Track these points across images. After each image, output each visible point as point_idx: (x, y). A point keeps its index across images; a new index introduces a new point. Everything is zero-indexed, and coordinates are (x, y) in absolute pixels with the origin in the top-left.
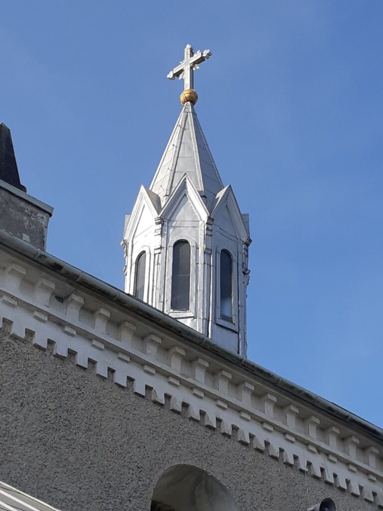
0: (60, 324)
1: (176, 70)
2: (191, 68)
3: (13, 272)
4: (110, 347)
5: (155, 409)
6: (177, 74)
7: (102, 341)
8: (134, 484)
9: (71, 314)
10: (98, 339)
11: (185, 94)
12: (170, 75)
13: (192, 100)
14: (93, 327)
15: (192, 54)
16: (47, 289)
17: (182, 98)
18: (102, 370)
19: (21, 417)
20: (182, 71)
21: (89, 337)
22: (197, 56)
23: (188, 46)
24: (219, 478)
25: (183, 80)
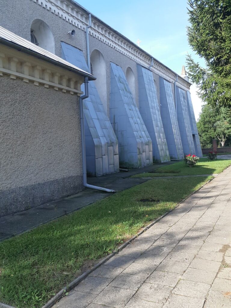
8: (26, 24)
24: (47, 23)
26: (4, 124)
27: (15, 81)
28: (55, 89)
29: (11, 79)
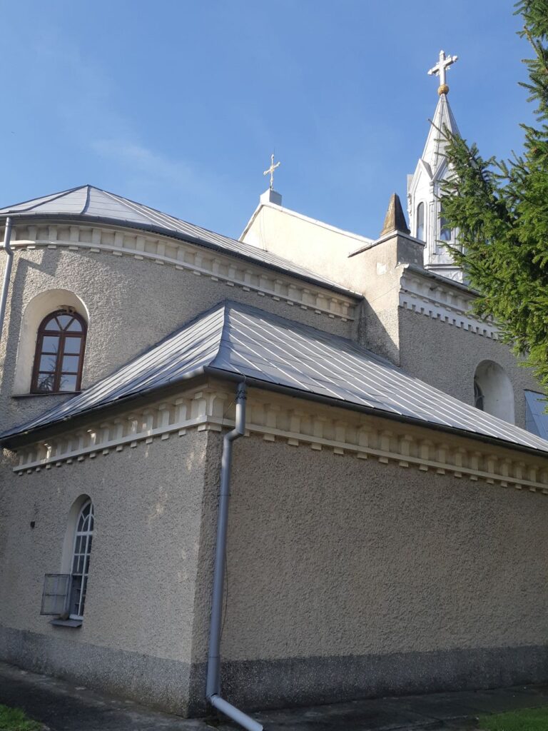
0: (433, 302)
1: (434, 69)
2: (445, 68)
3: (414, 282)
4: (453, 310)
5: (472, 335)
6: (435, 72)
7: (450, 307)
8: (467, 372)
9: (437, 297)
10: (448, 307)
11: (441, 88)
12: (430, 72)
13: (445, 92)
14: (446, 301)
15: (445, 59)
16: (427, 287)
17: (439, 90)
18: (450, 321)
19: (423, 349)
20: (438, 70)
21: (444, 306)
22: (449, 60)
23: (442, 52)
24: (500, 363)
25: (439, 76)
26: (462, 546)
27: (476, 484)
28: (531, 490)
29: (472, 480)
